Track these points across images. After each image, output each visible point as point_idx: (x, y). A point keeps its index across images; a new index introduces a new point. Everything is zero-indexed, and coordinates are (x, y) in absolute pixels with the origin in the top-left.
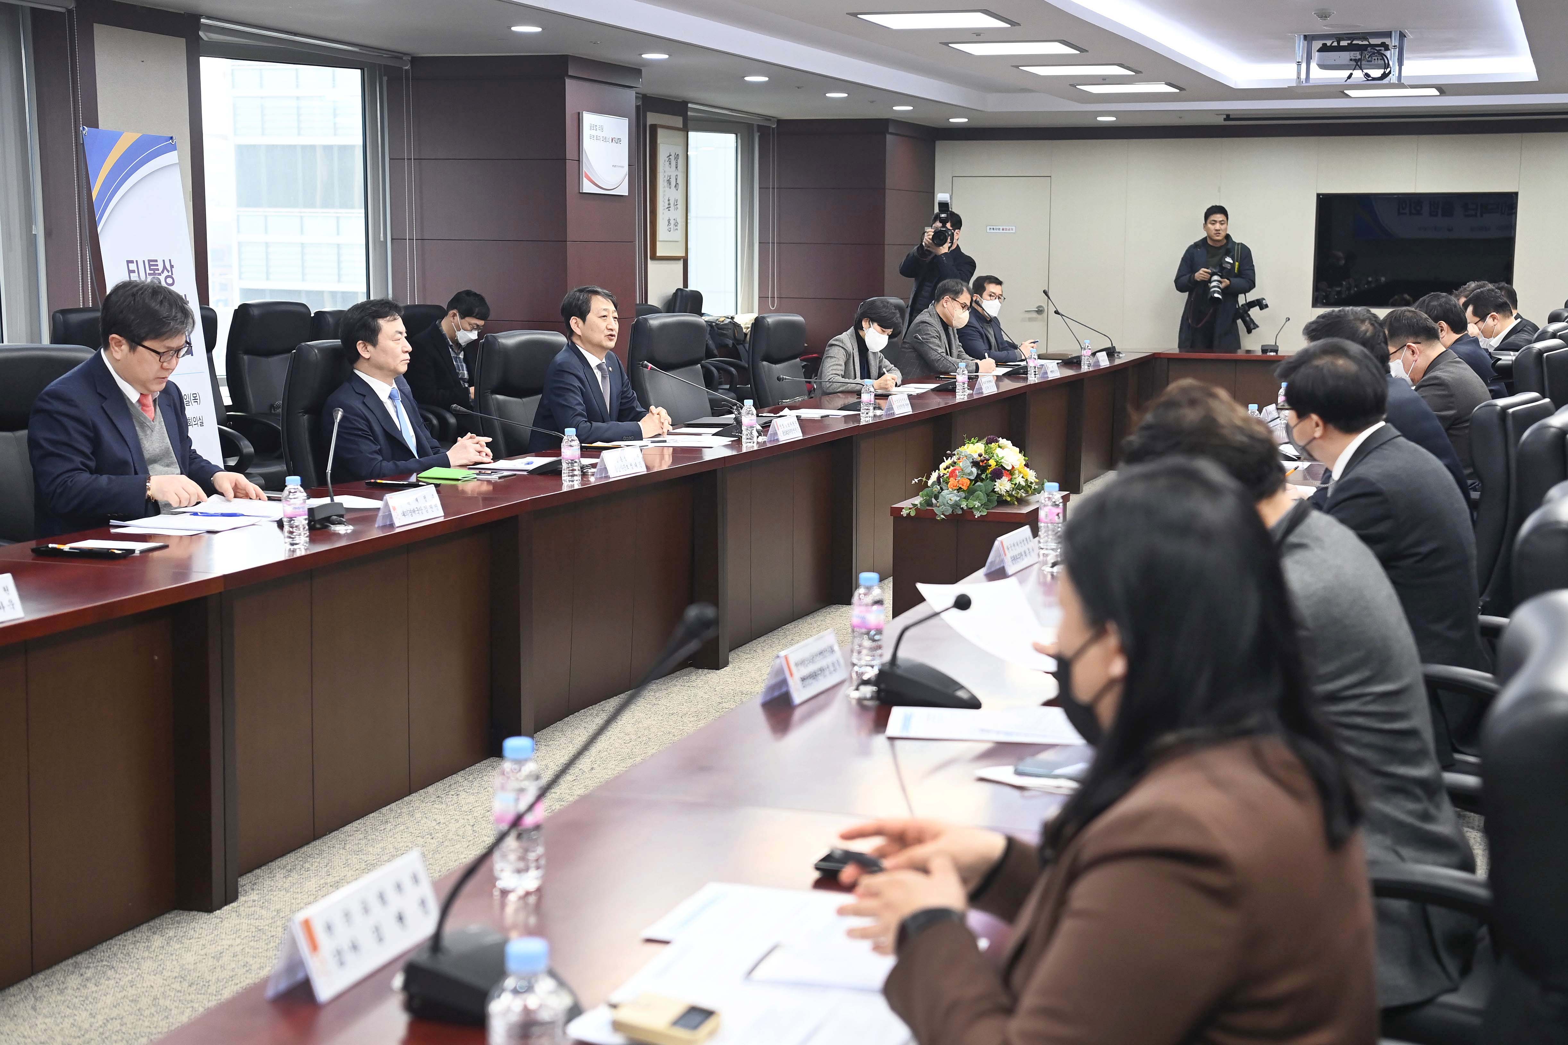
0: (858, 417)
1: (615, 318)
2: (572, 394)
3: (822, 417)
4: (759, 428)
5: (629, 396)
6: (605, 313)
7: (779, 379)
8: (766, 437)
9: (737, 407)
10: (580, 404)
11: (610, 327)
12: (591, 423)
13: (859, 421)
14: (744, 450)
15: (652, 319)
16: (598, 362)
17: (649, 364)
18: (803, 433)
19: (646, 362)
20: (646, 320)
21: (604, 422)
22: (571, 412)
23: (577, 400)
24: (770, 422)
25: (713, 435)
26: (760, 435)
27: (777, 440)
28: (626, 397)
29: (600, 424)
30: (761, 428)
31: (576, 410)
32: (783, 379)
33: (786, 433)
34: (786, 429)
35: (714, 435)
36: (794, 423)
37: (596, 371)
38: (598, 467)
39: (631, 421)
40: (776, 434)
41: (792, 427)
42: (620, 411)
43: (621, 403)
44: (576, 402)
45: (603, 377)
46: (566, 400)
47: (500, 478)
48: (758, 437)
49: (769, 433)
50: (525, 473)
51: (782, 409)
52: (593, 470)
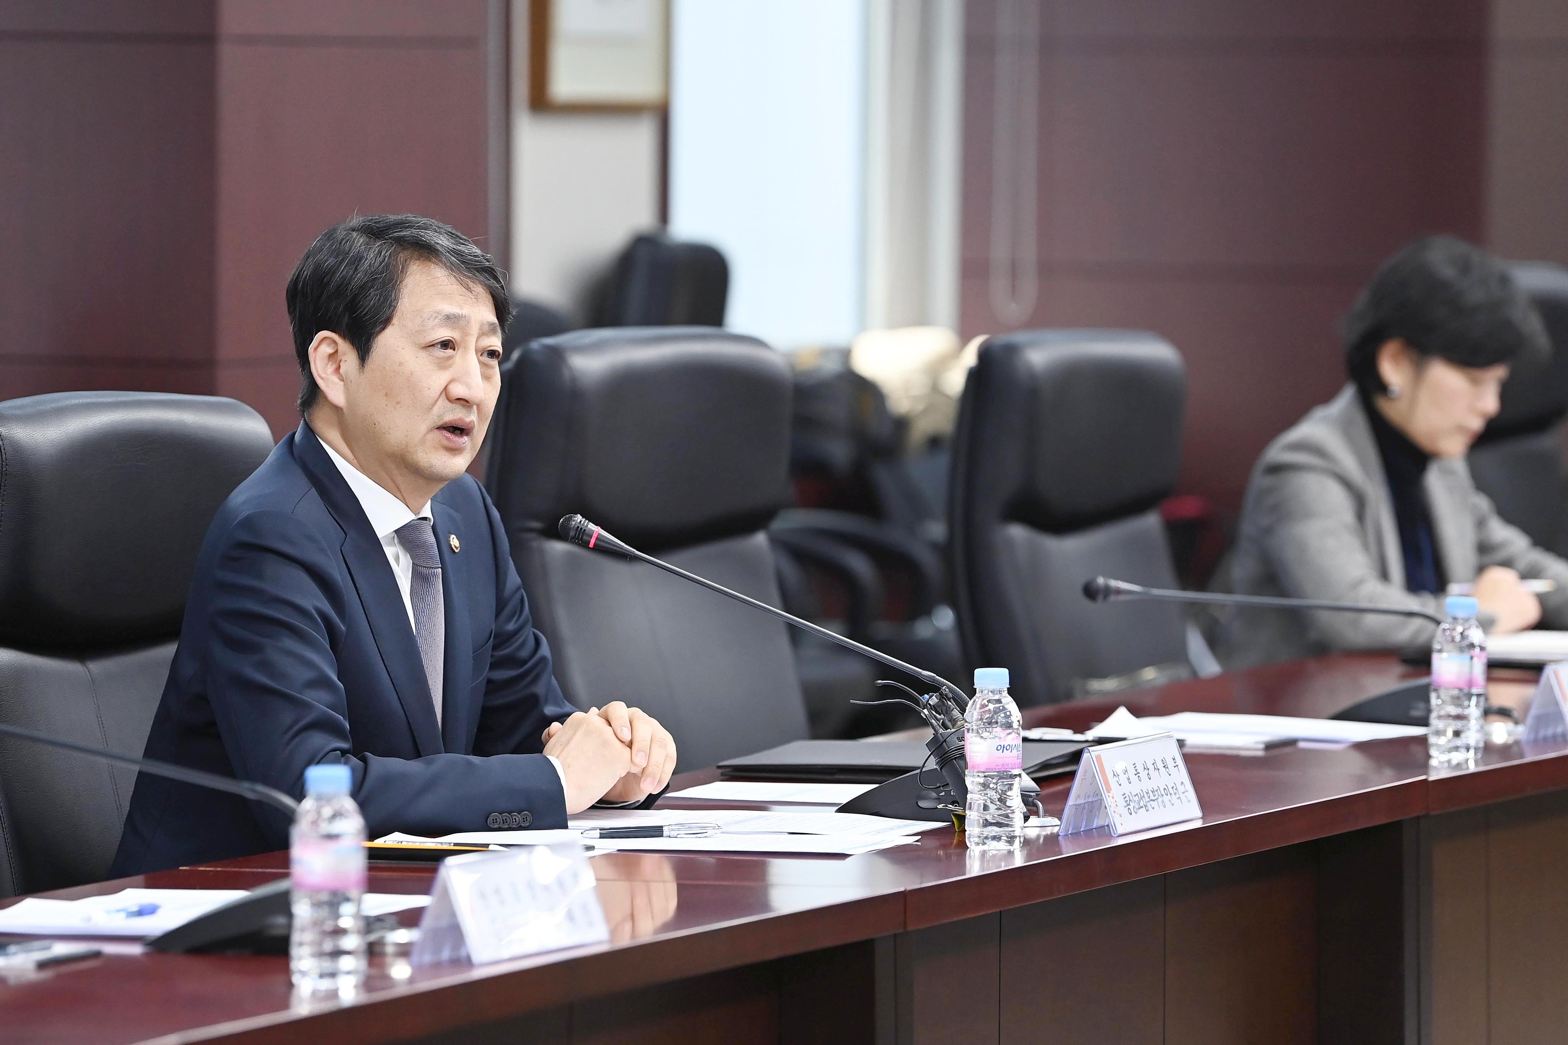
0: (1415, 749)
1: (492, 354)
2: (290, 643)
3: (1270, 746)
4: (1027, 782)
5: (524, 653)
6: (444, 333)
7: (1090, 592)
8: (1056, 821)
9: (942, 697)
10: (322, 682)
11: (458, 390)
12: (364, 760)
13: (1424, 766)
14: (974, 868)
15: (581, 349)
16: (403, 516)
17: (592, 526)
18: (1204, 804)
19: (579, 518)
20: (557, 355)
21: (417, 754)
22: (287, 716)
23: (310, 664)
24: (1076, 757)
25: (840, 811)
26: (1031, 811)
27: (1105, 831)
28: (511, 661)
29: (396, 764)
30: (1033, 785)
31: (304, 706)
32: (1108, 591)
33: (1133, 804)
34: (1135, 787)
35: (847, 808)
36: (1170, 764)
37: (391, 551)
38: (427, 921)
39: (516, 751)
40: (1095, 805)
41: (1160, 780)
42: (487, 712)
43: (489, 681)
44: (307, 675)
45: (419, 577)
46: (266, 666)
47: (42, 965)
48: (1026, 818)
49: (1071, 801)
50: (135, 950)
51: (1103, 713)
52: (402, 936)
